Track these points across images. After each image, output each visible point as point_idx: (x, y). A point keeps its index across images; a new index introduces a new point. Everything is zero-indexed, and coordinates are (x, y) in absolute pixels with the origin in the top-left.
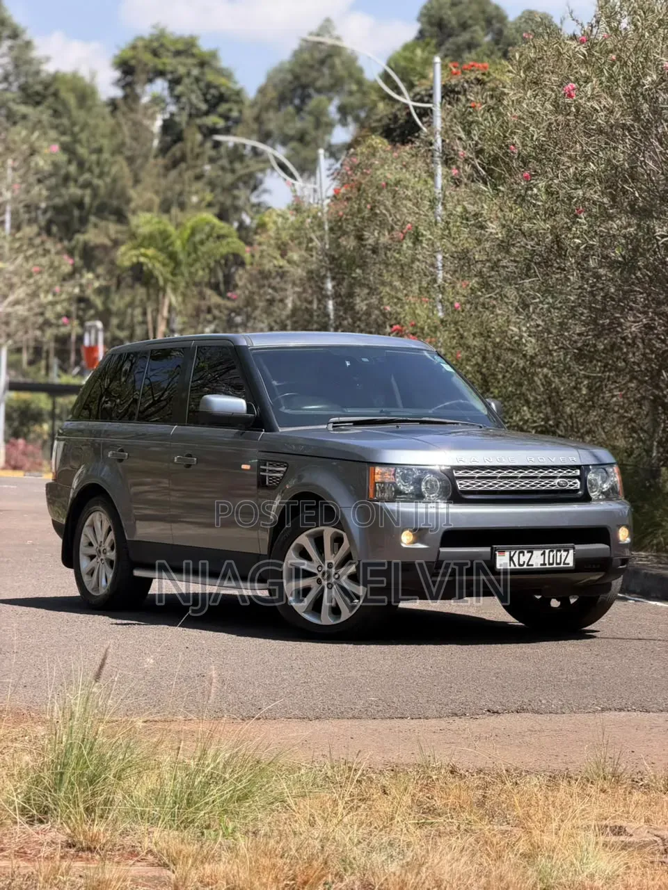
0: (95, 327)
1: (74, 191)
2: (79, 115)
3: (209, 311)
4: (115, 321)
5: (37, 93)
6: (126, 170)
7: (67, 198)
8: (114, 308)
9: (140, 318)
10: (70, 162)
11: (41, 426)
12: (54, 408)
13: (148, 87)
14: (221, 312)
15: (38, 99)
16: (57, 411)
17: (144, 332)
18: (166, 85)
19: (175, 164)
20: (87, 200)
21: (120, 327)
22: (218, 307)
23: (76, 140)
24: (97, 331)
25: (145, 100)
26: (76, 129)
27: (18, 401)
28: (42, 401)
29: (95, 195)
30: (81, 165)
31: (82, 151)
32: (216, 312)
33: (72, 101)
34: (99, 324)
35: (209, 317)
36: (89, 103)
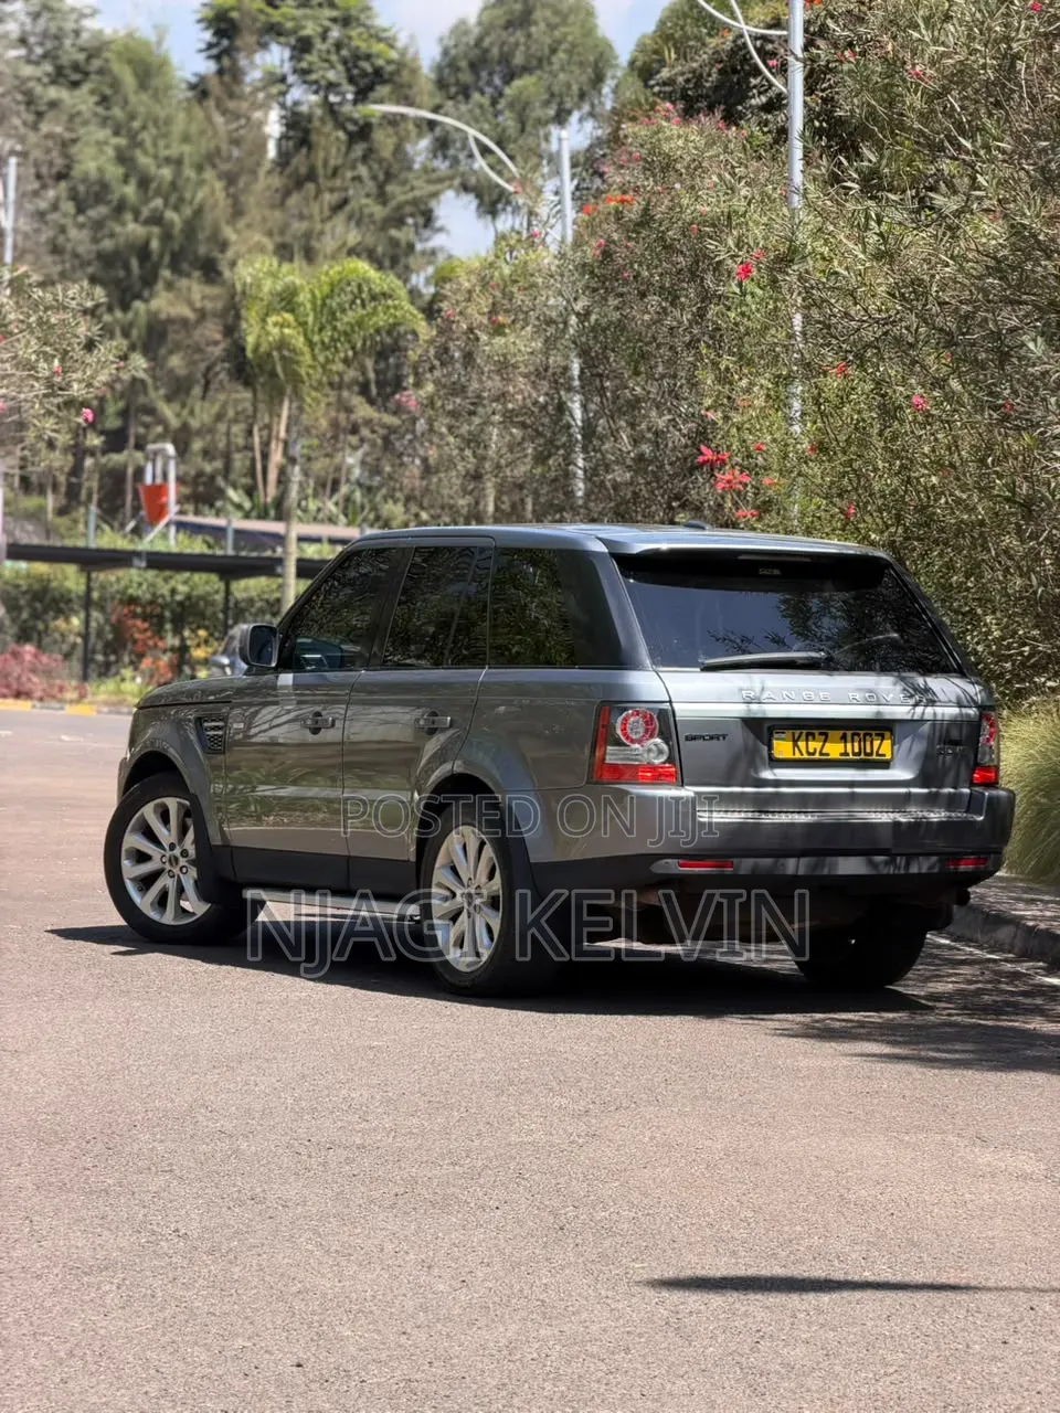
0: (163, 451)
1: (132, 229)
2: (140, 101)
3: (354, 430)
4: (197, 445)
5: (76, 67)
6: (220, 195)
7: (122, 240)
8: (194, 424)
9: (240, 441)
10: (126, 180)
11: (67, 620)
12: (89, 590)
13: (258, 58)
14: (373, 432)
15: (76, 77)
16: (95, 595)
17: (248, 463)
18: (287, 53)
19: (299, 183)
20: (155, 245)
21: (207, 454)
22: (368, 422)
23: (135, 142)
24: (167, 458)
25: (254, 75)
26: (136, 124)
27: (28, 576)
28: (70, 578)
29: (167, 237)
30: (144, 183)
31: (143, 160)
32: (365, 432)
33: (128, 79)
34: (170, 449)
35: (354, 440)
36: (156, 82)
